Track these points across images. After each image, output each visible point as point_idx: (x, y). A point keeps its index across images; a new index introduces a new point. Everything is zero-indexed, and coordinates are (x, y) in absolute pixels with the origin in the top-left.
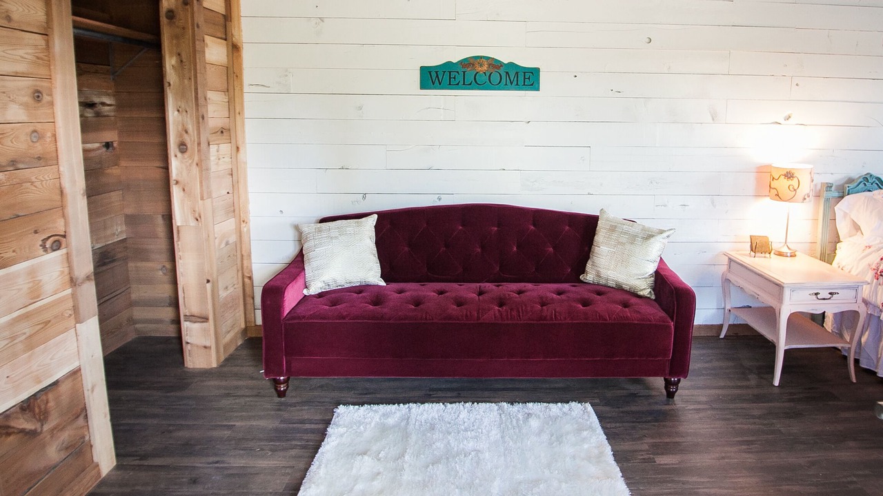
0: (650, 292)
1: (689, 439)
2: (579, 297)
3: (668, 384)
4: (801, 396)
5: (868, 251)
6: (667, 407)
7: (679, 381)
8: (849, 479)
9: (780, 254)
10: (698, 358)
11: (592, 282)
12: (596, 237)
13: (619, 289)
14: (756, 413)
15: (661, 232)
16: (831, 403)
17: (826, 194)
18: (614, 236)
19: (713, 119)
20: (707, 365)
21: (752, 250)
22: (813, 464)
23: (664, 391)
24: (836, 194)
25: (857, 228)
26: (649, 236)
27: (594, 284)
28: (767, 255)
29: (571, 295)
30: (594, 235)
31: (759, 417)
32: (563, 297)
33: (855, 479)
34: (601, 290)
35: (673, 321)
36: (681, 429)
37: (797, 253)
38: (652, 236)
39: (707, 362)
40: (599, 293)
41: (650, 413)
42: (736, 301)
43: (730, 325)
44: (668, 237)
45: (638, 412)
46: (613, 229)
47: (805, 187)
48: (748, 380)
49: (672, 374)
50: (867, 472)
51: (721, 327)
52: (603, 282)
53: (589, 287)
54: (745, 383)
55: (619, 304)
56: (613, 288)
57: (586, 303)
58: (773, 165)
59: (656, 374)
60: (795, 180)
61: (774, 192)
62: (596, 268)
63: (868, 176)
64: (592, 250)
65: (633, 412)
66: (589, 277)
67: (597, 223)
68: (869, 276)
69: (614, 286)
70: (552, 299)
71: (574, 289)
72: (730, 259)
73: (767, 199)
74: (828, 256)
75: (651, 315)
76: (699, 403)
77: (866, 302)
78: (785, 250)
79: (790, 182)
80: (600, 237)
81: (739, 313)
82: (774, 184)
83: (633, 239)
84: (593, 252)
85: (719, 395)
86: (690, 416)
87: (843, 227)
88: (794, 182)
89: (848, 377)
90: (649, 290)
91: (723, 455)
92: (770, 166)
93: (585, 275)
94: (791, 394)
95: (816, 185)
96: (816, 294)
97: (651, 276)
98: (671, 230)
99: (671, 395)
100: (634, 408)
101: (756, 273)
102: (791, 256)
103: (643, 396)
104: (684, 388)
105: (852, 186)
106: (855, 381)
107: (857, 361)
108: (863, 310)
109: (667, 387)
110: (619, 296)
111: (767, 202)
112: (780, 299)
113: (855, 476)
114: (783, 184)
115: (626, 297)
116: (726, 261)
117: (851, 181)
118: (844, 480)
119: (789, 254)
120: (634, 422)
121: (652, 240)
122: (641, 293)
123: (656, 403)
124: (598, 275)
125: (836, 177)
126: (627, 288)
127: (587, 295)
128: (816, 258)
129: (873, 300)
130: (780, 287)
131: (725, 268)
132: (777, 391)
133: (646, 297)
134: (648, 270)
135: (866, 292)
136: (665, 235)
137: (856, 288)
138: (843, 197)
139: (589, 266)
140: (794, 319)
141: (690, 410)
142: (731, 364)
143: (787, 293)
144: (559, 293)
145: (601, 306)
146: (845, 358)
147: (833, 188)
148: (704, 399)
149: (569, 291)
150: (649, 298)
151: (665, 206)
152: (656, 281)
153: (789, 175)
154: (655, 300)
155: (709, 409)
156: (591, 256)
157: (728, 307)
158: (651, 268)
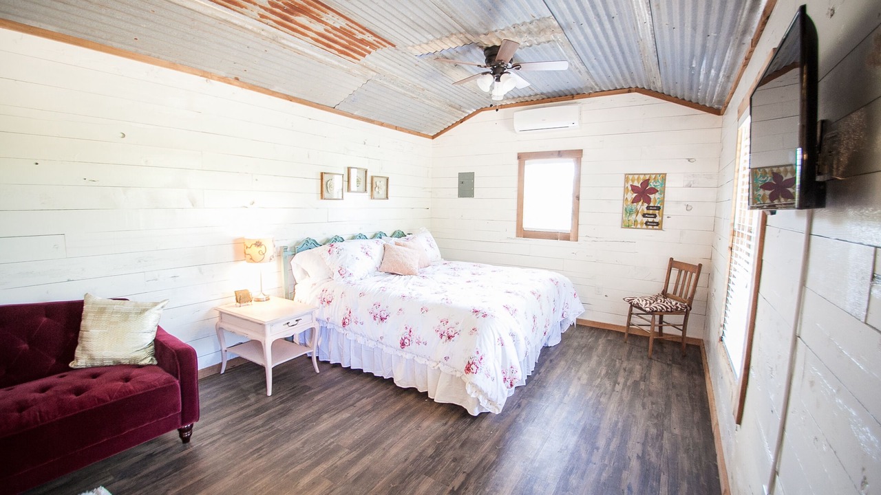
0: (152, 359)
1: (210, 471)
2: (70, 387)
3: (181, 432)
4: (289, 395)
5: (314, 287)
6: (185, 453)
7: (192, 426)
8: (329, 442)
9: (258, 300)
10: (205, 398)
11: (84, 367)
12: (83, 323)
13: (119, 365)
14: (259, 423)
15: (155, 304)
16: (307, 393)
17: (284, 254)
18: (105, 317)
19: (193, 205)
20: (214, 400)
21: (237, 302)
22: (304, 443)
23: (180, 440)
24: (291, 253)
25: (305, 273)
26: (143, 311)
27: (87, 368)
28: (249, 303)
29: (59, 388)
30: (80, 320)
31: (263, 426)
32: (49, 393)
33: (332, 440)
34: (95, 373)
35: (177, 378)
36: (201, 465)
37: (270, 297)
38: (145, 310)
39: (215, 397)
40: (95, 376)
41: (169, 465)
42: (229, 341)
43: (228, 361)
44: (162, 307)
45: (156, 471)
46: (102, 311)
47: (271, 251)
48: (249, 399)
49: (184, 423)
50: (338, 431)
51: (221, 365)
52: (97, 363)
53: (82, 373)
54: (247, 403)
55: (118, 380)
56: (110, 366)
57: (78, 391)
58: (246, 238)
59: (169, 429)
60: (263, 247)
61: (248, 257)
62: (87, 352)
63: (308, 240)
64: (80, 335)
65: (152, 473)
66: (81, 360)
67: (82, 309)
68: (317, 303)
69: (112, 364)
70: (35, 400)
71: (62, 380)
72: (220, 312)
73: (244, 262)
74: (290, 296)
75: (155, 380)
76: (213, 436)
77: (318, 320)
78: (261, 297)
79: (259, 249)
80: (88, 322)
81: (232, 350)
82: (248, 251)
83: (126, 316)
84: (82, 338)
85: (228, 422)
86: (207, 451)
87: (297, 274)
88: (262, 248)
89: (315, 371)
90: (150, 358)
91: (241, 470)
92: (243, 239)
93: (75, 361)
94: (281, 397)
95: (277, 249)
96: (288, 324)
97: (150, 345)
98: (165, 301)
99: (186, 440)
100: (152, 468)
101: (243, 319)
102: (266, 300)
103: (159, 453)
104: (197, 429)
105: (300, 247)
106: (318, 372)
107: (317, 358)
108: (317, 326)
109: (181, 436)
110: (119, 373)
111: (244, 265)
112: (264, 334)
113: (332, 438)
114: (254, 251)
115: (126, 371)
116: (217, 314)
117: (298, 243)
118: (326, 444)
119: (265, 299)
120: (153, 482)
121: (146, 313)
122: (143, 363)
123: (174, 453)
124: (92, 358)
125: (289, 242)
126: (127, 362)
127: (79, 382)
128: (283, 297)
129: (321, 318)
130: (262, 325)
131: (217, 320)
132: (271, 399)
133: (148, 365)
134: (145, 341)
135: (317, 314)
136: (159, 306)
137: (311, 313)
138: (295, 255)
139: (78, 352)
140: (275, 344)
141: (205, 445)
142: (232, 392)
143: (268, 328)
144: (43, 389)
145: (99, 388)
146: (310, 358)
147: (288, 250)
148: (217, 430)
149: (56, 385)
150: (151, 365)
151: (156, 280)
152: (156, 349)
153: (258, 244)
154: (157, 365)
155: (222, 437)
156: (79, 341)
157: (224, 349)
158: (150, 338)
